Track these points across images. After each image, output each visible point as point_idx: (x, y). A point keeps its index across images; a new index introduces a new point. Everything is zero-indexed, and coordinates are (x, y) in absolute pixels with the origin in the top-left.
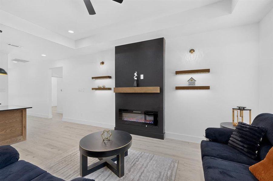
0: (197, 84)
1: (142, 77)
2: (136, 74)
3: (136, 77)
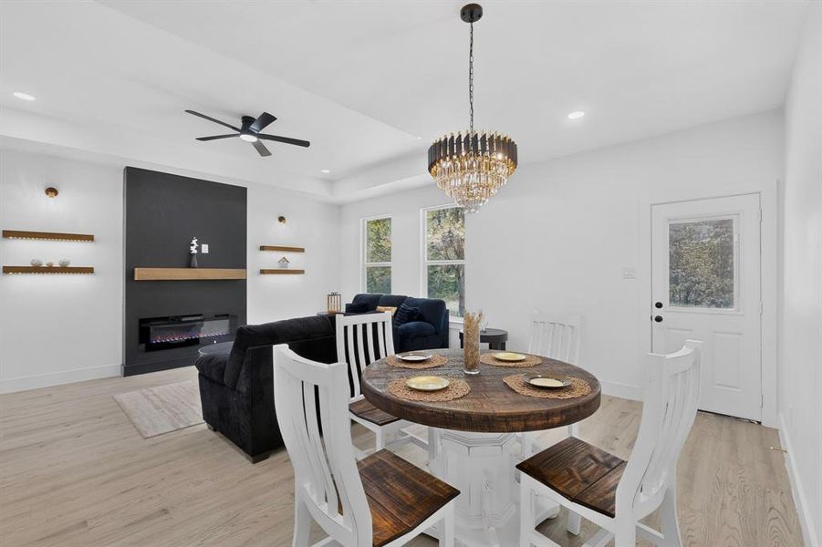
0: (290, 267)
1: (205, 249)
2: (194, 242)
3: (193, 245)
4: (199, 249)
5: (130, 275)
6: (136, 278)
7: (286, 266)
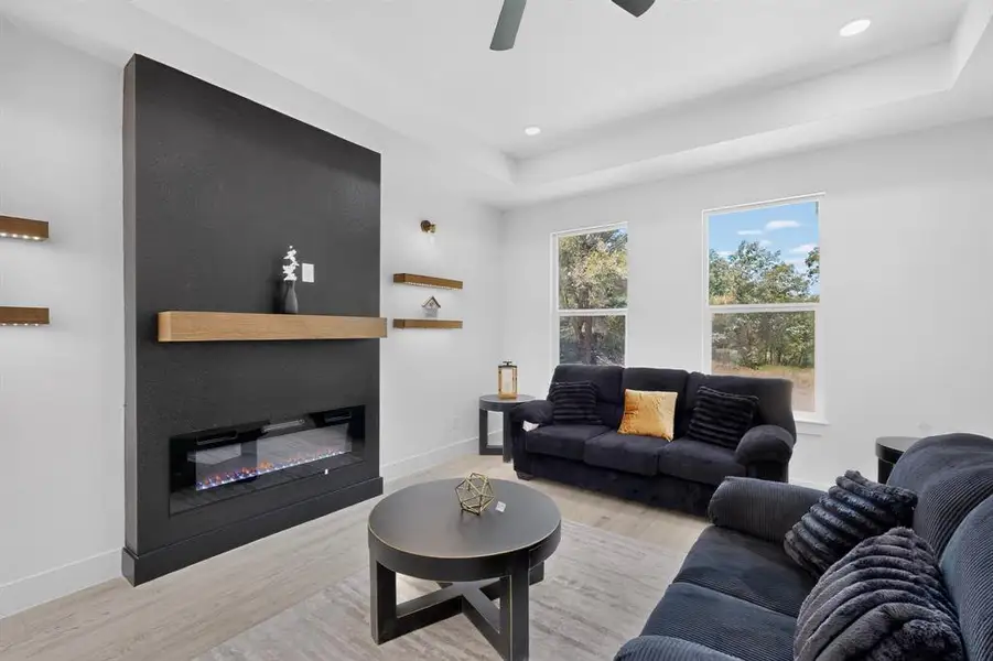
0: (441, 316)
1: (309, 273)
2: (291, 255)
4: (298, 272)
5: (146, 330)
6: (162, 339)
7: (435, 313)
